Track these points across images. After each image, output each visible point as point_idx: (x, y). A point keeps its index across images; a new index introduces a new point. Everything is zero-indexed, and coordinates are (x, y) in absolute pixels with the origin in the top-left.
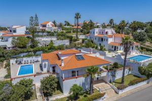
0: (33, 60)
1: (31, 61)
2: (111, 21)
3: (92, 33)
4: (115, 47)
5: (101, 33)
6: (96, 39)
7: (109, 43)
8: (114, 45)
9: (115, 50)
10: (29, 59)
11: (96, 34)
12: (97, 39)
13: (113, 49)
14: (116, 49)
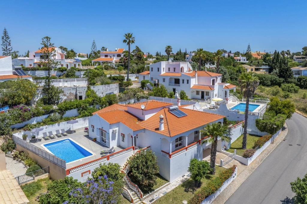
0: (63, 130)
1: (57, 131)
2: (168, 50)
3: (155, 70)
4: (203, 93)
5: (172, 70)
6: (164, 80)
7: (192, 86)
8: (200, 90)
9: (203, 97)
10: (53, 129)
11: (163, 73)
12: (167, 81)
13: (200, 96)
14: (205, 97)
